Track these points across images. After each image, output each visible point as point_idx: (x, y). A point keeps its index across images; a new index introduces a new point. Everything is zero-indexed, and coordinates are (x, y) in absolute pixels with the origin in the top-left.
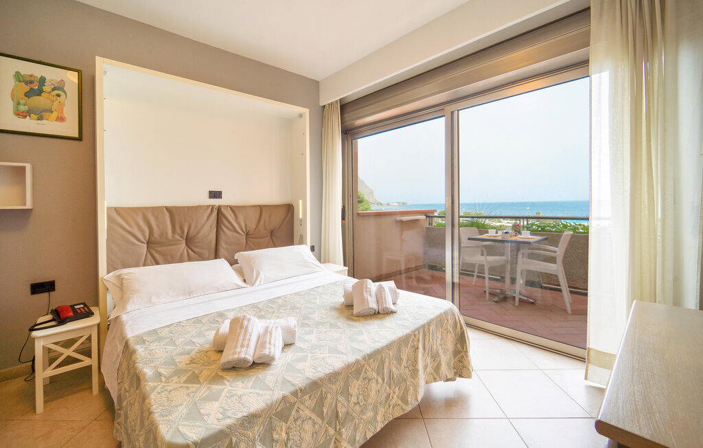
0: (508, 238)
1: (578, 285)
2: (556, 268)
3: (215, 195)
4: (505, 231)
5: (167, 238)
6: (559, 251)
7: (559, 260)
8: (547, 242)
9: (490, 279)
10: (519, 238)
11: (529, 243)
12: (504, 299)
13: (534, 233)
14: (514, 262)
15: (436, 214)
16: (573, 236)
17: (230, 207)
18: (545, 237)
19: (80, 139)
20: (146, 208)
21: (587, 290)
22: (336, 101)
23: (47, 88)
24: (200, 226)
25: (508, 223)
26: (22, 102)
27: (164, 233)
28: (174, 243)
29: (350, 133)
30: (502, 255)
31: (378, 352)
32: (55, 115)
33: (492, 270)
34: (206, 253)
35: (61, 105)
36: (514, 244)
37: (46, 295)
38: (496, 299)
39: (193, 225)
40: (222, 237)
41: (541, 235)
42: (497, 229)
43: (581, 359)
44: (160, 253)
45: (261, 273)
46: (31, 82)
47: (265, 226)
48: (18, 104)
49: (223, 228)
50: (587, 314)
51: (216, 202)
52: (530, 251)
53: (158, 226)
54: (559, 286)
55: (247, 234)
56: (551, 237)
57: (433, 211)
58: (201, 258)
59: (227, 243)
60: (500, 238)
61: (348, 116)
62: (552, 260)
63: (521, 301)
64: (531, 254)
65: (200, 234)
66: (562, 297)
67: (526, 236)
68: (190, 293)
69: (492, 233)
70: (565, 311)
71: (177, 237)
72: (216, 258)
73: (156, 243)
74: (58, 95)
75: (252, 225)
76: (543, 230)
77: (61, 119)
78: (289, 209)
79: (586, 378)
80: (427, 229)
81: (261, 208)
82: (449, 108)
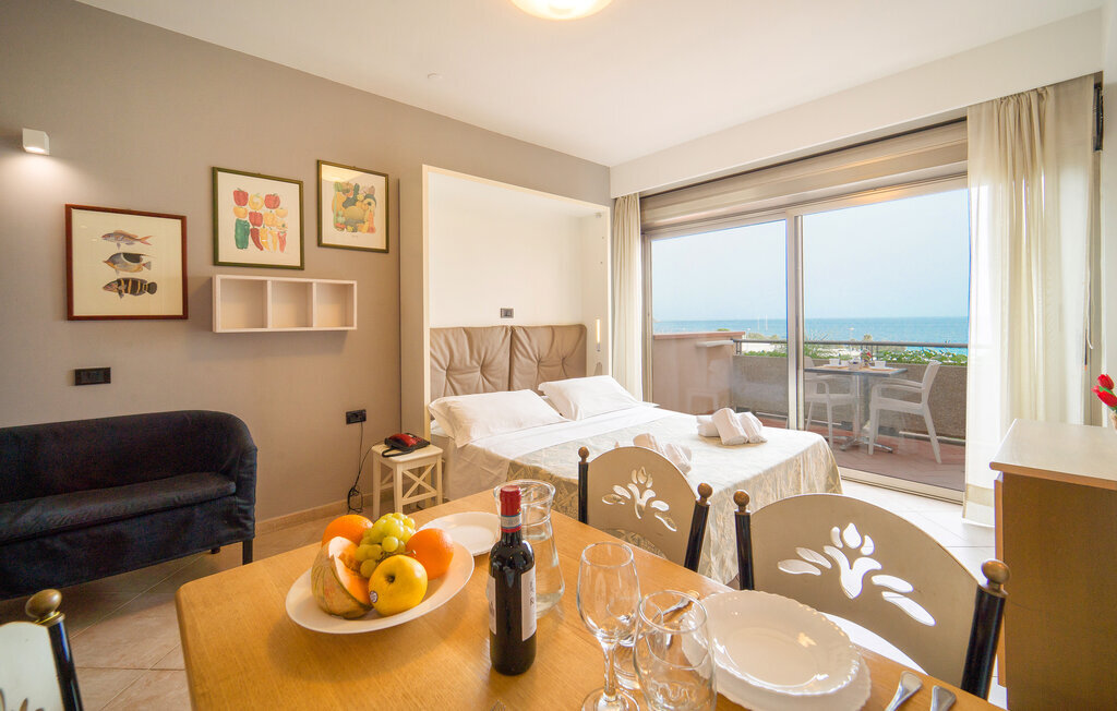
0: (856, 369)
1: (947, 431)
2: (921, 408)
3: (507, 313)
4: (852, 361)
5: (465, 365)
6: (924, 386)
7: (925, 397)
8: (905, 376)
9: (834, 426)
10: (870, 369)
11: (887, 376)
12: (856, 447)
13: (889, 363)
14: (866, 400)
15: (744, 338)
16: (941, 369)
17: (523, 328)
18: (901, 369)
19: (386, 251)
20: (447, 329)
21: (964, 438)
22: (635, 194)
23: (360, 197)
24: (496, 350)
25: (855, 353)
26: (341, 213)
27: (462, 359)
28: (470, 370)
29: (647, 232)
30: (848, 391)
31: (772, 470)
32: (366, 225)
33: (836, 409)
34: (499, 382)
35: (372, 214)
36: (863, 377)
37: (359, 424)
38: (843, 447)
39: (490, 348)
40: (516, 364)
41: (898, 367)
42: (842, 358)
43: (959, 503)
44: (457, 381)
45: (580, 406)
46: (348, 191)
47: (557, 351)
48: (338, 215)
49: (517, 353)
50: (964, 464)
51: (508, 322)
52: (886, 386)
53: (458, 350)
54: (927, 433)
55: (539, 362)
56: (913, 369)
57: (740, 335)
58: (496, 389)
59: (520, 373)
60: (846, 370)
61: (648, 213)
62: (916, 398)
63: (876, 450)
64: (887, 389)
65: (496, 361)
66: (931, 447)
67: (880, 366)
68: (521, 425)
69: (833, 364)
70: (935, 461)
71: (475, 363)
72: (509, 390)
73: (456, 370)
74: (369, 204)
75: (545, 351)
76: (899, 359)
77: (371, 230)
78: (581, 330)
79: (964, 517)
80: (735, 358)
81: (553, 329)
82: (793, 211)
